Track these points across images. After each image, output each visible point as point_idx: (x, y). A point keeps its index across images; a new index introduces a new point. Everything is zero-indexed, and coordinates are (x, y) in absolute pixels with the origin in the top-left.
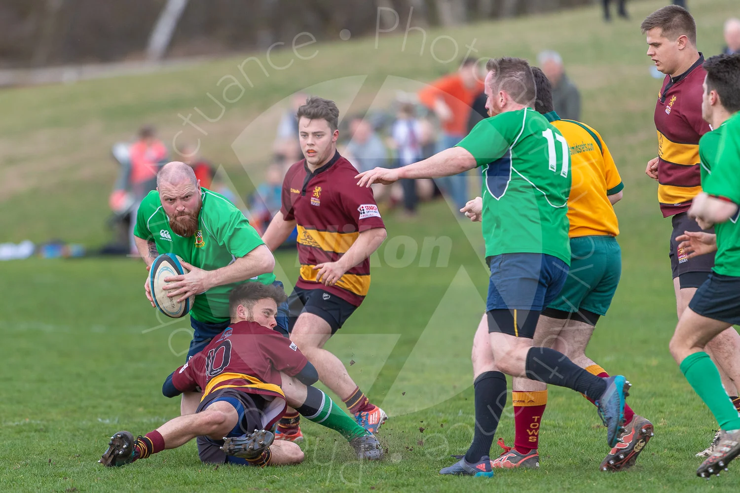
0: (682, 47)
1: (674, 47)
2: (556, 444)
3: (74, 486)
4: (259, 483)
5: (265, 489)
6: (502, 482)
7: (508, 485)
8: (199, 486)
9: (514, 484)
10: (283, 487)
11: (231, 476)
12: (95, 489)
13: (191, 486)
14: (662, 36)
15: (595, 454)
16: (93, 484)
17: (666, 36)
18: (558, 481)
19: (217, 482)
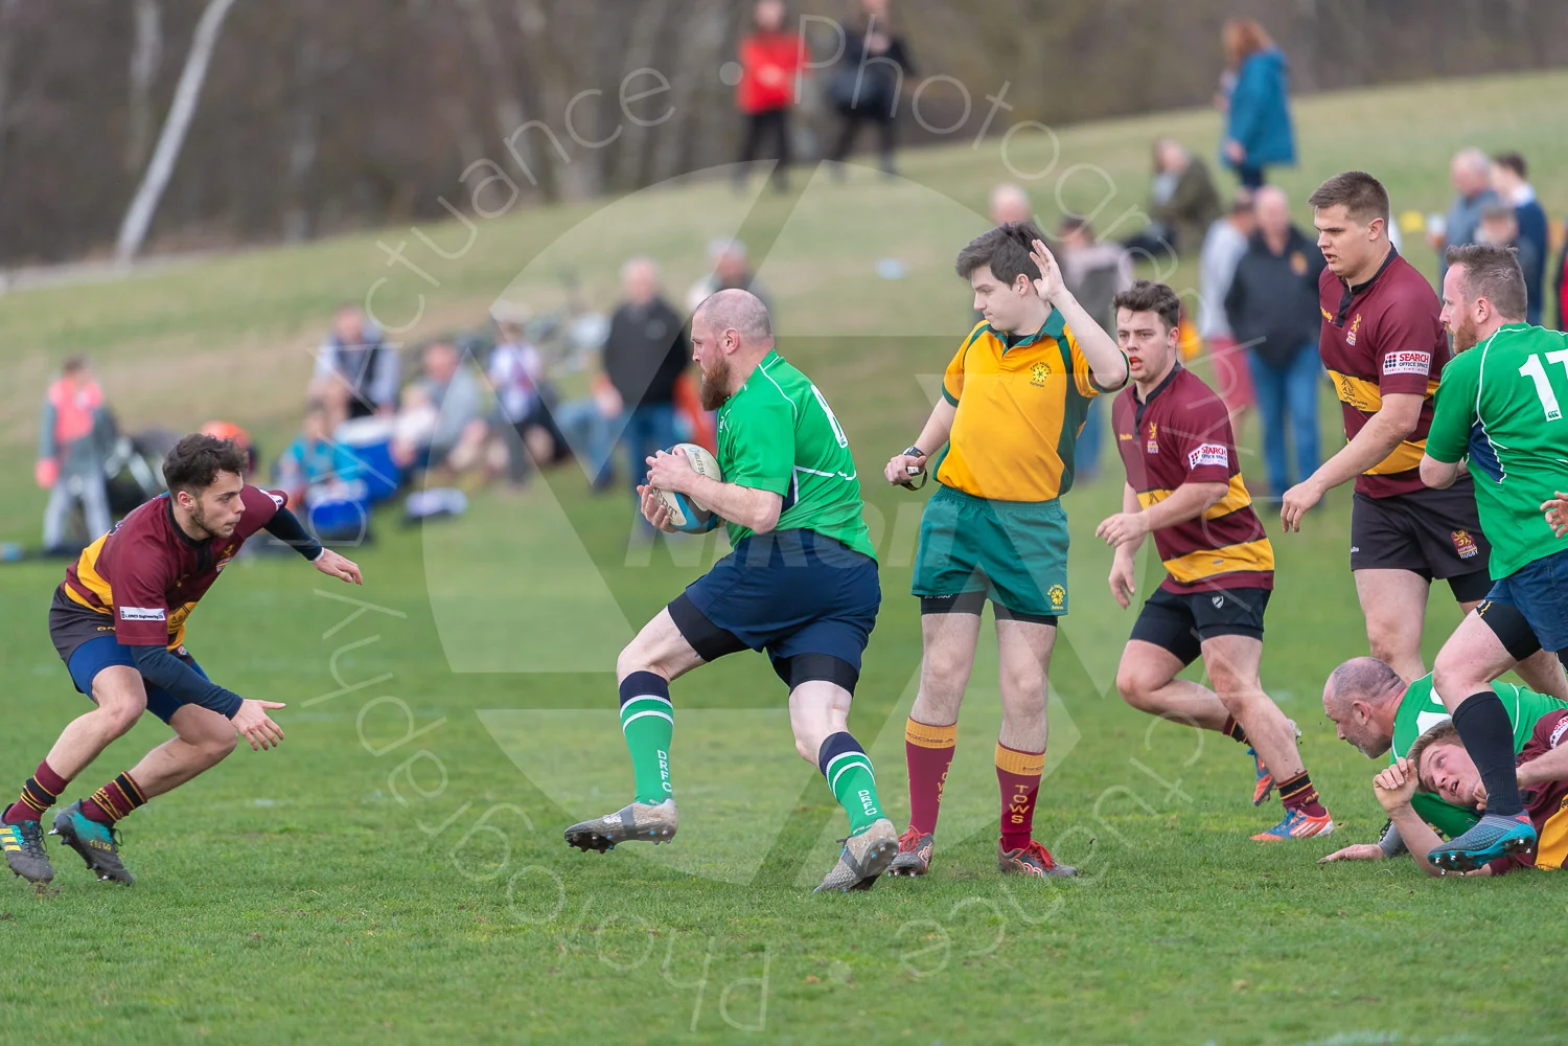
0: (1374, 236)
1: (1363, 235)
2: (740, 838)
3: (9, 911)
4: (288, 901)
5: (299, 911)
6: (658, 895)
7: (667, 900)
8: (198, 909)
9: (677, 899)
10: (326, 908)
11: (247, 892)
12: (39, 914)
13: (187, 909)
14: (1347, 217)
15: (800, 852)
16: (36, 907)
17: (1353, 219)
18: (744, 893)
19: (226, 902)
